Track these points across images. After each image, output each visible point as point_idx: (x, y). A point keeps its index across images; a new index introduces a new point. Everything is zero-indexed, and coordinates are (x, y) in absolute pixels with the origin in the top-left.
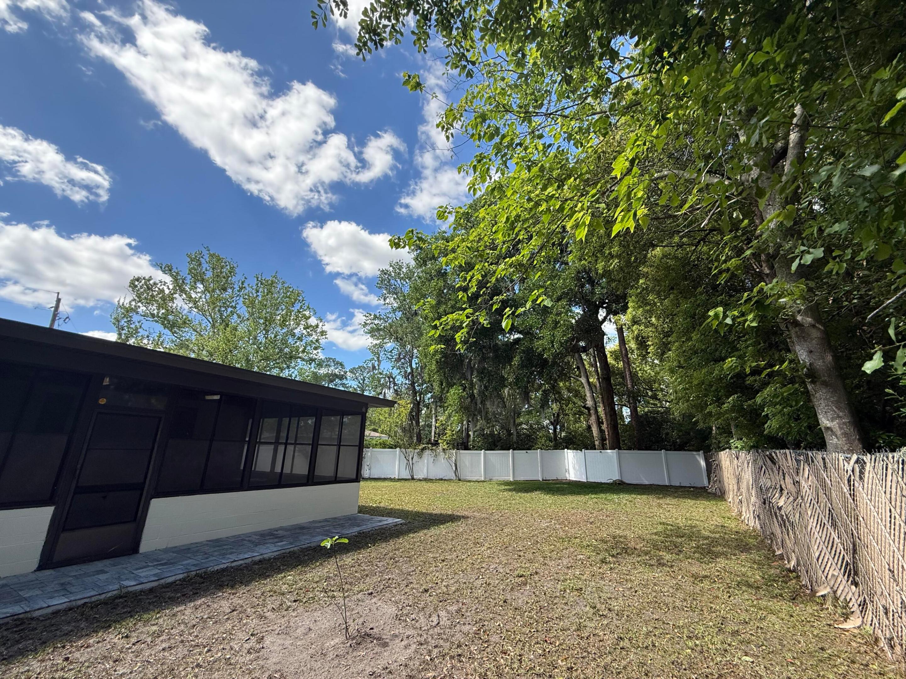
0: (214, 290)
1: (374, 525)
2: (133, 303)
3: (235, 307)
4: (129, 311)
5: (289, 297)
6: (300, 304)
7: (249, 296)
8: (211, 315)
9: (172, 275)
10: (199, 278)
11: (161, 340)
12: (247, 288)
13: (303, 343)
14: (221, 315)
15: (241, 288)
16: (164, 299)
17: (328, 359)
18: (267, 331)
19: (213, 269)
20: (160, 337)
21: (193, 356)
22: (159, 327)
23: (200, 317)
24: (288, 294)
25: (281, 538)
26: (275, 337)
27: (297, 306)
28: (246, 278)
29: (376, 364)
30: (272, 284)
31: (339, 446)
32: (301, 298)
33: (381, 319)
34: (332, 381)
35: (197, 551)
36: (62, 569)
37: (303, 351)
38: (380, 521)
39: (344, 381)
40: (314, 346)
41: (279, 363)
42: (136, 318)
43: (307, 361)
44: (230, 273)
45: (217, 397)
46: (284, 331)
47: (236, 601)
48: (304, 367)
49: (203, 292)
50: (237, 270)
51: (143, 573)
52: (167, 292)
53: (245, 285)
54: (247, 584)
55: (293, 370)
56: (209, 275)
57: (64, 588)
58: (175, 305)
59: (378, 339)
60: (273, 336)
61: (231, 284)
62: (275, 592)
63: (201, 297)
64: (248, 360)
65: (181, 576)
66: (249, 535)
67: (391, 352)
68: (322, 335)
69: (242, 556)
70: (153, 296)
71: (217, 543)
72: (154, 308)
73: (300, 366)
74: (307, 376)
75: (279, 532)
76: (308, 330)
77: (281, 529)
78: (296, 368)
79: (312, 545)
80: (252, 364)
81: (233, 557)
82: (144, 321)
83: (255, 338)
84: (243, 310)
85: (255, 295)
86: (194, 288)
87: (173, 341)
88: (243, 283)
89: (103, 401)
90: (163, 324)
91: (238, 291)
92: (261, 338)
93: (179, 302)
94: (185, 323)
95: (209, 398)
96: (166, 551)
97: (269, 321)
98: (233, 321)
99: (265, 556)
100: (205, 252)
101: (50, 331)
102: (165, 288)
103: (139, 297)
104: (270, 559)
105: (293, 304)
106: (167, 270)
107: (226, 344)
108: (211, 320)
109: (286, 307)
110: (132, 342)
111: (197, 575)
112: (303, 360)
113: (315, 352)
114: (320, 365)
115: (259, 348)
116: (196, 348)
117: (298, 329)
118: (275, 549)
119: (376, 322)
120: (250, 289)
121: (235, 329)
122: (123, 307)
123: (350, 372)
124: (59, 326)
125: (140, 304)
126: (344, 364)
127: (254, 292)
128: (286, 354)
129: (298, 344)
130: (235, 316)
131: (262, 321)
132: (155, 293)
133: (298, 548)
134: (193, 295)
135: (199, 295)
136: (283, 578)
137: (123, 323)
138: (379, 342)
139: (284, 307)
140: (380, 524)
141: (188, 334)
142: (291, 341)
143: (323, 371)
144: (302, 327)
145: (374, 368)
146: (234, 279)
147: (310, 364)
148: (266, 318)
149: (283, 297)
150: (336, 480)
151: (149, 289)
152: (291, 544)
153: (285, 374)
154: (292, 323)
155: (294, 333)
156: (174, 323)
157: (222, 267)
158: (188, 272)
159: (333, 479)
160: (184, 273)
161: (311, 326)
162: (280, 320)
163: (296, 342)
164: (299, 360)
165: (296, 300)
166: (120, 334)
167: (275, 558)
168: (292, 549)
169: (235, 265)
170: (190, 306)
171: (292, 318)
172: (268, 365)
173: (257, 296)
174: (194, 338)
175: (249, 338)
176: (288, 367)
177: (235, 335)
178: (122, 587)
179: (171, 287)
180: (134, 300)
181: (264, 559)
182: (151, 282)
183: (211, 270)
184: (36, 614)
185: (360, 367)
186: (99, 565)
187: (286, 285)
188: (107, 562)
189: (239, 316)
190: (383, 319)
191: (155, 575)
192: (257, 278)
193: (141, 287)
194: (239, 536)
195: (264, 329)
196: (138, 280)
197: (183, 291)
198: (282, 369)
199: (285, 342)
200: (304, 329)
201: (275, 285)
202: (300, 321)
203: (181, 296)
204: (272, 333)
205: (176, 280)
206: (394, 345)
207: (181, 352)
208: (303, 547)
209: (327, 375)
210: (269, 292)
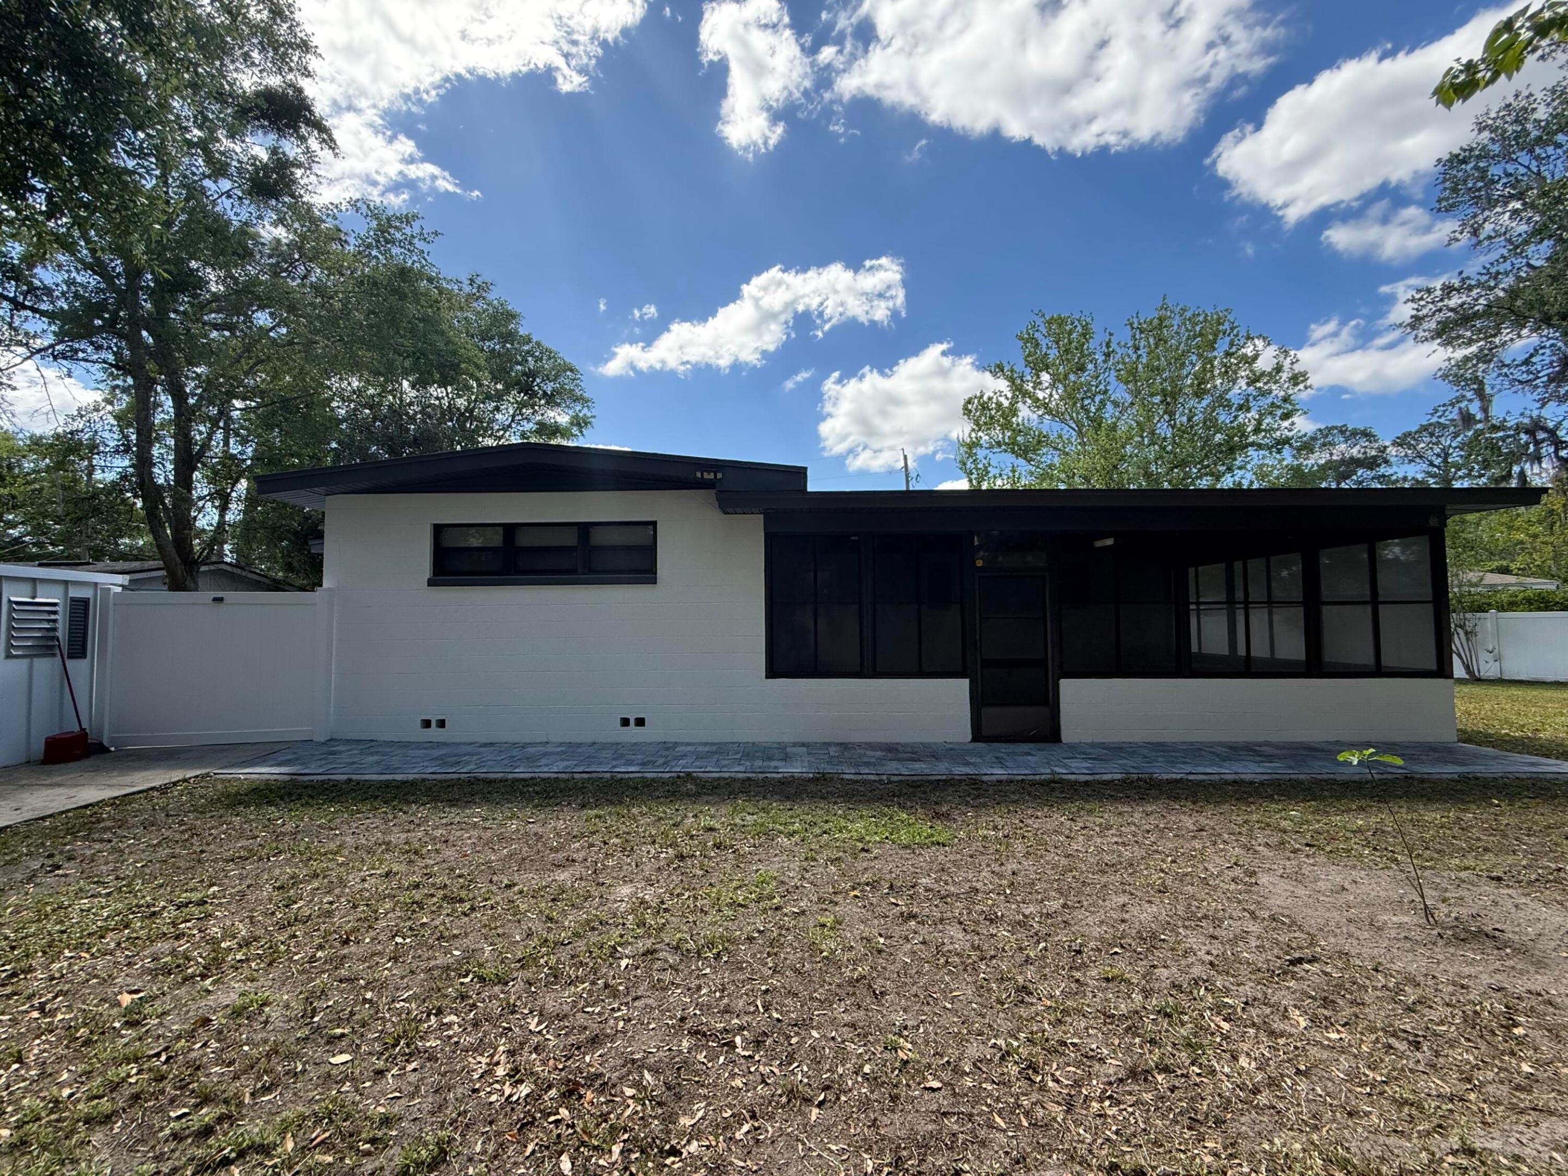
0: (1066, 377)
1: (1511, 769)
2: (973, 435)
3: (1106, 392)
4: (974, 445)
5: (1201, 335)
6: (1227, 339)
7: (1124, 363)
8: (1072, 418)
9: (1007, 378)
10: (1041, 365)
11: (1017, 474)
12: (1118, 350)
13: (1253, 414)
14: (1088, 411)
15: (1107, 355)
16: (1004, 416)
17: (1326, 432)
18: (1171, 414)
19: (1057, 343)
20: (1013, 471)
21: (1062, 487)
22: (1009, 458)
23: (1057, 426)
24: (1198, 329)
25: (1270, 758)
26: (1189, 420)
27: (1222, 345)
28: (1111, 334)
29: (1475, 408)
30: (1160, 325)
31: (1375, 602)
32: (1227, 326)
33: (1470, 288)
34: (1345, 476)
35: (1134, 752)
36: (994, 745)
37: (1257, 430)
38: (1533, 764)
39: (1382, 470)
40: (1279, 413)
41: (1208, 466)
42: (981, 453)
43: (1270, 448)
44: (1084, 335)
45: (1109, 542)
46: (1204, 403)
47: (1203, 821)
48: (1267, 461)
49: (1053, 386)
50: (1093, 327)
51: (1073, 764)
52: (1006, 403)
53: (1113, 346)
54: (1217, 803)
55: (1241, 473)
56: (1053, 354)
57: (1000, 762)
58: (1020, 420)
59: (1470, 342)
60: (1184, 419)
61: (1090, 354)
62: (1269, 825)
63: (1051, 395)
64: (1148, 475)
65: (1119, 776)
66: (1212, 745)
67: (1527, 362)
68: (1296, 384)
69: (1202, 770)
70: (992, 418)
71: (1159, 748)
72: (997, 433)
73: (1255, 461)
74: (1277, 478)
75: (1263, 748)
76: (1259, 385)
77: (1267, 744)
78: (1249, 467)
79: (1338, 777)
80: (1156, 481)
81: (1188, 769)
82: (990, 455)
83: (1153, 433)
84: (1120, 393)
85: (1134, 357)
86: (1037, 384)
87: (1032, 473)
88: (1108, 346)
89: (979, 563)
90: (1013, 452)
91: (1105, 362)
92: (1164, 430)
93: (1025, 412)
94: (1039, 442)
95: (1099, 544)
96: (1093, 745)
97: (1171, 397)
98: (1107, 415)
99: (1243, 776)
100: (1039, 321)
101: (908, 494)
102: (1002, 399)
103: (977, 424)
104: (1251, 783)
105: (1212, 346)
106: (998, 370)
107: (1106, 459)
108: (1074, 426)
109: (1200, 356)
110: (985, 486)
111: (1139, 779)
112: (1260, 447)
113: (1286, 424)
114: (1307, 446)
115: (1164, 448)
116: (1063, 476)
117: (1236, 390)
118: (1261, 770)
119: (1454, 301)
120: (1123, 351)
121: (1114, 428)
122: (963, 444)
123: (1394, 444)
124: (915, 486)
125: (980, 434)
126: (1375, 431)
127: (1131, 352)
128: (1220, 445)
129: (1240, 420)
130: (1109, 406)
131: (1157, 399)
132: (993, 412)
133: (1308, 777)
134: (1040, 395)
135: (1048, 391)
136: (1280, 811)
137: (969, 465)
138: (1474, 349)
139: (1194, 358)
140: (1534, 770)
141: (1049, 457)
142: (1223, 417)
143: (1319, 458)
144: (1242, 383)
145: (1468, 419)
146: (1092, 344)
147: (1279, 452)
148: (1163, 390)
149: (1187, 339)
150: (1378, 671)
151: (984, 408)
152: (1290, 768)
153: (1227, 482)
154: (1218, 382)
155: (1229, 400)
156: (1026, 447)
157: (1070, 333)
158: (1023, 363)
159: (1374, 669)
160: (1020, 367)
161: (1263, 374)
162: (1192, 385)
163: (1236, 417)
164: (1251, 451)
165: (1216, 335)
166: (970, 481)
167: (1262, 783)
168: (1295, 777)
169: (1089, 320)
170: (1040, 413)
171: (1217, 372)
172: (1188, 475)
173: (1139, 357)
174: (1057, 461)
175: (1142, 437)
176: (1230, 469)
177: (1114, 439)
178: (1053, 773)
179: (1009, 395)
180: (973, 430)
181: (1243, 781)
182: (985, 398)
183: (1054, 346)
184: (985, 778)
185: (1424, 428)
186: (1025, 747)
187: (1188, 314)
188: (1032, 745)
189: (1116, 404)
190: (1479, 284)
191: (1087, 768)
192: (1131, 324)
193: (976, 410)
194: (1192, 743)
195: (1165, 412)
196: (969, 401)
197: (1026, 394)
198: (1218, 478)
199: (1211, 423)
200: (1248, 384)
201: (1166, 323)
202: (1235, 372)
203: (1024, 403)
204: (1182, 414)
205: (1011, 380)
206: (1535, 339)
207: (1045, 486)
208: (1319, 777)
209: (1330, 465)
210: (1160, 340)
